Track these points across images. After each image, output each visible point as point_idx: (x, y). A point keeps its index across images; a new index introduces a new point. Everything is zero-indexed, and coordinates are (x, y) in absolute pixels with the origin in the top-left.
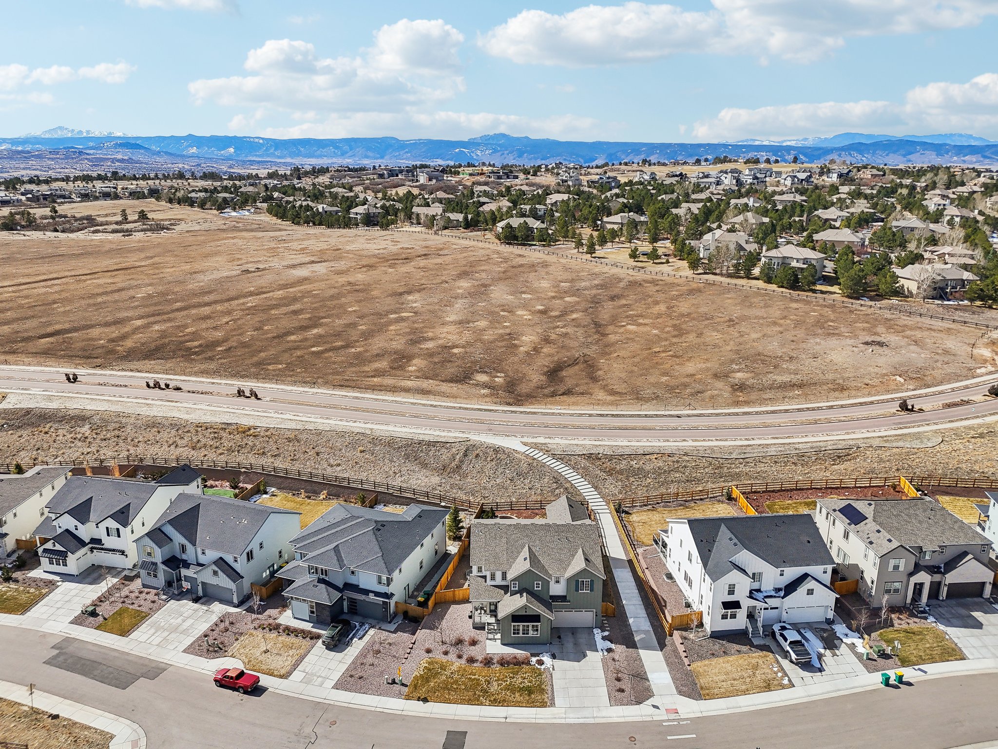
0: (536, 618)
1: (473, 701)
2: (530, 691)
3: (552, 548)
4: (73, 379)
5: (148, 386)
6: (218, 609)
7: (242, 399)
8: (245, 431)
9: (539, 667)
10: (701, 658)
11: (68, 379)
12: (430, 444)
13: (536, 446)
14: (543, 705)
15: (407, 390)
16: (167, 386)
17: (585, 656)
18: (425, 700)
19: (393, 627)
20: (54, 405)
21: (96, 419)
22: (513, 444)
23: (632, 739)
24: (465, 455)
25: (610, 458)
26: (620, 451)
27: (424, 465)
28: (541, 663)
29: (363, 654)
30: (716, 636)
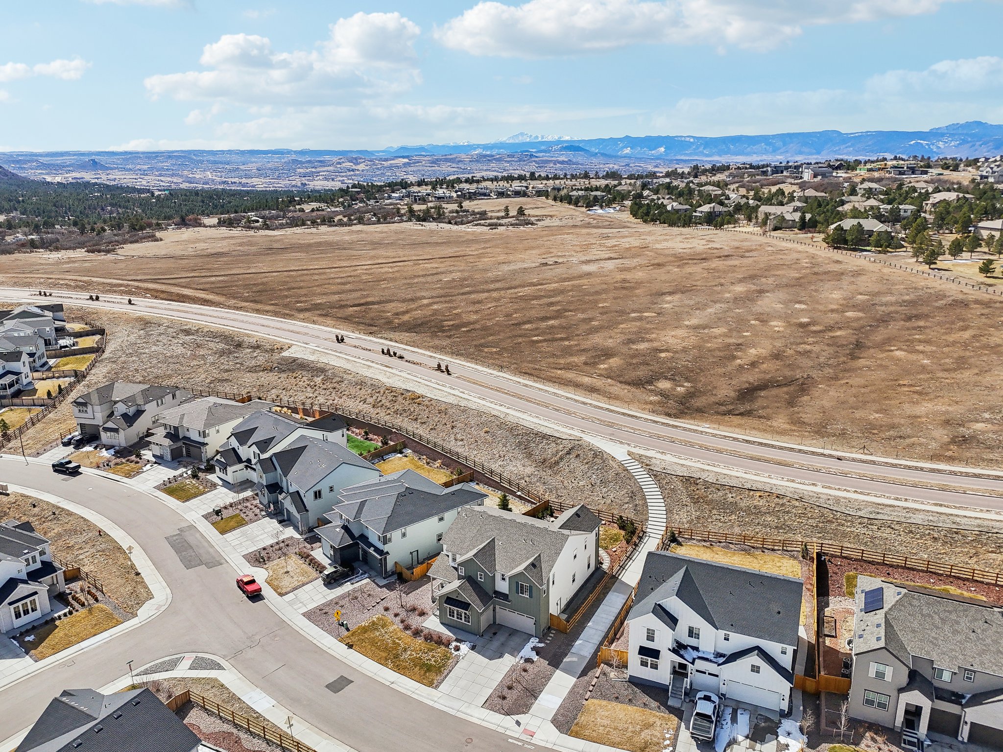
0: (466, 606)
1: (382, 662)
2: (429, 668)
3: (514, 547)
4: (340, 340)
5: (383, 352)
6: (290, 532)
7: (438, 373)
8: (415, 398)
9: (453, 652)
10: (604, 697)
11: (338, 339)
12: (545, 437)
13: (640, 459)
14: (430, 684)
15: (577, 386)
16: (395, 354)
17: (501, 656)
18: (350, 646)
19: (384, 582)
20: (312, 358)
21: (329, 373)
22: (618, 452)
23: (469, 741)
24: (568, 453)
25: (707, 485)
26: (722, 481)
27: (529, 455)
28: (457, 649)
29: (342, 597)
30: (635, 682)
